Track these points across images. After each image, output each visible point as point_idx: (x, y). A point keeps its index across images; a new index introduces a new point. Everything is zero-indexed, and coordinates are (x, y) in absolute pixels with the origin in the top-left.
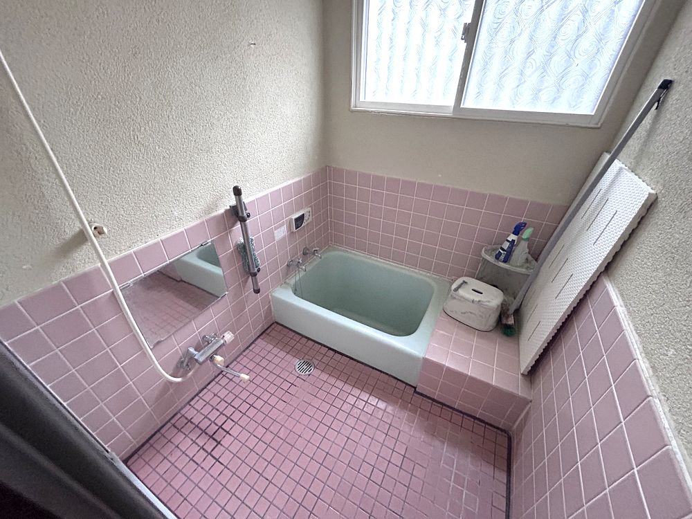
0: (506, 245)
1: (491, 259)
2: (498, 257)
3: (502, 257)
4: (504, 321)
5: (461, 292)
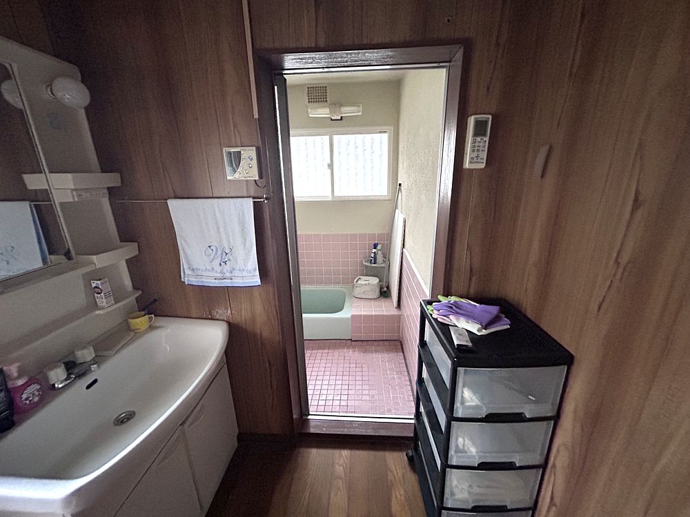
0: (373, 255)
1: (369, 264)
2: (371, 263)
3: (373, 261)
4: (382, 290)
5: (359, 282)
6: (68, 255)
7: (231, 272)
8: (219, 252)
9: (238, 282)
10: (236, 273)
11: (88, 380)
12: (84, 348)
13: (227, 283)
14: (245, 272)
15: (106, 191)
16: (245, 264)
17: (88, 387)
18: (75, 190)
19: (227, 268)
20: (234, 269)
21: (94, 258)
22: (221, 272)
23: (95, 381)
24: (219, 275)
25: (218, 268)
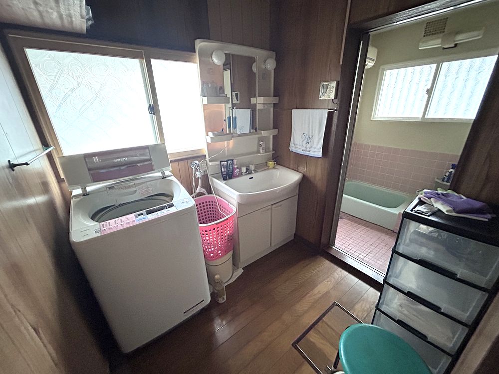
1: (440, 181)
6: (256, 129)
7: (310, 148)
8: (307, 137)
9: (312, 154)
10: (312, 149)
11: (250, 176)
12: (252, 165)
13: (307, 153)
14: (316, 149)
15: (273, 105)
16: (317, 145)
17: (250, 178)
18: (263, 104)
19: (309, 146)
20: (311, 147)
21: (262, 132)
22: (306, 147)
23: (252, 178)
24: (304, 149)
25: (305, 145)
